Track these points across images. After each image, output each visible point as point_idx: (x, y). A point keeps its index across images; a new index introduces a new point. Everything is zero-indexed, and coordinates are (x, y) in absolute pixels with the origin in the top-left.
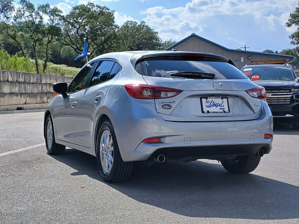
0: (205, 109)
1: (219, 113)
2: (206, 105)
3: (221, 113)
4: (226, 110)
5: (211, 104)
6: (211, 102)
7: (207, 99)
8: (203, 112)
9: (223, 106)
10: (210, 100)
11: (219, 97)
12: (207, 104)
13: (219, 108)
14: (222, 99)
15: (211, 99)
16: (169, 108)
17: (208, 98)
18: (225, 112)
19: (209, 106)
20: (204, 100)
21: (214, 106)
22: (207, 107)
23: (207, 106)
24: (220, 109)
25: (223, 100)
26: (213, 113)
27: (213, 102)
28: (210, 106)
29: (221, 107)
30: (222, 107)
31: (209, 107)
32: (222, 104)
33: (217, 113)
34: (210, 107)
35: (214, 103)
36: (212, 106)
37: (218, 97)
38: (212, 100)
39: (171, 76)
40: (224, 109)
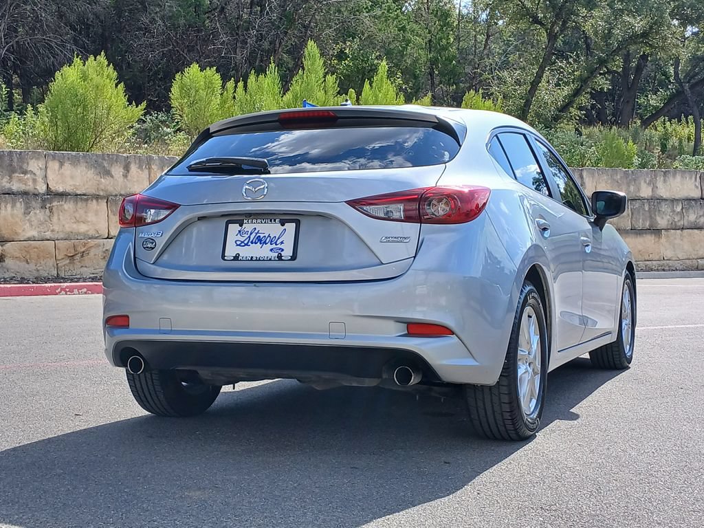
0: (231, 251)
1: (264, 260)
2: (236, 242)
3: (270, 260)
4: (288, 253)
5: (249, 237)
6: (251, 234)
7: (241, 225)
8: (223, 256)
9: (282, 243)
10: (248, 227)
11: (275, 221)
12: (239, 238)
13: (269, 246)
14: (283, 225)
15: (254, 226)
17: (245, 221)
18: (280, 258)
19: (242, 242)
20: (233, 228)
21: (256, 243)
22: (239, 245)
23: (238, 243)
24: (271, 250)
25: (284, 227)
26: (248, 260)
27: (256, 231)
28: (246, 242)
29: (274, 246)
30: (279, 246)
31: (243, 244)
32: (279, 238)
33: (259, 260)
34: (246, 245)
35: (258, 235)
36: (252, 243)
37: (271, 221)
38: (255, 229)
39: (189, 171)
40: (283, 250)
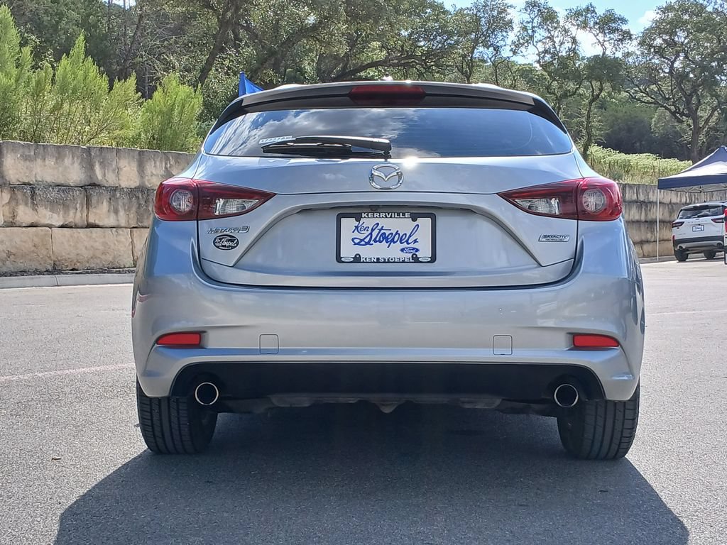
0: (348, 251)
1: (394, 262)
2: (353, 240)
3: (403, 262)
4: (425, 253)
5: (371, 234)
6: (373, 230)
7: (358, 220)
8: (339, 259)
9: (415, 241)
10: (368, 222)
11: (404, 215)
12: (356, 234)
13: (398, 246)
14: (414, 220)
15: (375, 221)
16: (233, 248)
17: (363, 215)
18: (416, 260)
19: (362, 240)
20: (348, 224)
21: (381, 242)
22: (358, 244)
23: (357, 241)
24: (402, 250)
25: (416, 223)
26: (374, 262)
27: (379, 227)
28: (367, 240)
29: (405, 245)
30: (412, 245)
31: (363, 243)
32: (410, 236)
33: (389, 262)
34: (368, 243)
35: (382, 231)
36: (376, 242)
37: (399, 215)
38: (378, 224)
39: (264, 152)
40: (417, 250)
